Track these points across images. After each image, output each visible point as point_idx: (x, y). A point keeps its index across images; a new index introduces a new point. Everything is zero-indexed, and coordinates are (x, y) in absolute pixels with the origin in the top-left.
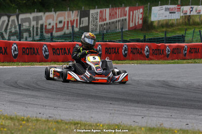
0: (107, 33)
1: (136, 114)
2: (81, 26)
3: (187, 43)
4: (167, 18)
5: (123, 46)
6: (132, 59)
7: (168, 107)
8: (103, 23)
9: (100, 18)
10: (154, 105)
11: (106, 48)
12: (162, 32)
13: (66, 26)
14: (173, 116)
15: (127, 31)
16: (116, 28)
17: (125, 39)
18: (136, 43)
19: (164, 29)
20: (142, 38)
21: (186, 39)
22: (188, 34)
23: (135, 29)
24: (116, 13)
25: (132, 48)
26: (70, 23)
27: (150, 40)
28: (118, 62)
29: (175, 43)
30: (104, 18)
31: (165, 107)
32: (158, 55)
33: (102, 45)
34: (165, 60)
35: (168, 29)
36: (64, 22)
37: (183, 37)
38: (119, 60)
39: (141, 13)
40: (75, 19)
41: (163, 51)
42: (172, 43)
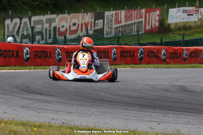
0: (122, 36)
1: (152, 120)
2: (96, 28)
4: (184, 20)
5: (139, 49)
6: (148, 63)
7: (185, 113)
8: (118, 25)
9: (116, 20)
10: (170, 110)
11: (121, 52)
12: (180, 35)
13: (80, 28)
14: (191, 123)
15: (143, 34)
16: (132, 30)
17: (141, 42)
18: (153, 47)
19: (182, 32)
20: (158, 41)
23: (151, 32)
24: (132, 15)
25: (148, 52)
26: (84, 25)
27: (167, 44)
28: (133, 65)
29: (193, 46)
30: (119, 20)
31: (183, 113)
32: (175, 58)
33: (117, 48)
34: (183, 64)
35: (186, 32)
36: (78, 25)
37: (201, 40)
38: (134, 64)
39: (158, 16)
40: (90, 21)
41: (180, 55)
42: (189, 46)
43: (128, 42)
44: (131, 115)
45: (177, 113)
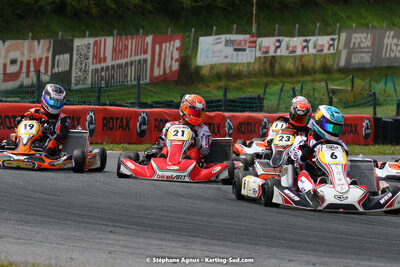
0: (107, 87)
2: (56, 70)
3: (267, 112)
4: (228, 61)
5: (139, 114)
7: (225, 243)
8: (99, 66)
9: (95, 56)
11: (105, 118)
12: (219, 88)
13: (24, 70)
15: (147, 84)
16: (126, 77)
17: (144, 100)
18: (165, 110)
19: (222, 83)
20: (177, 100)
21: (266, 103)
22: (271, 94)
23: (163, 81)
24: (126, 47)
25: (156, 120)
26: (32, 64)
28: (126, 145)
29: (244, 111)
30: (102, 56)
31: (221, 242)
33: (96, 112)
35: (230, 83)
36: (22, 63)
37: (260, 99)
38: (129, 143)
39: (177, 49)
40: (44, 56)
41: (218, 128)
42: (237, 111)
43: (118, 100)
44: (121, 243)
45: (211, 242)
